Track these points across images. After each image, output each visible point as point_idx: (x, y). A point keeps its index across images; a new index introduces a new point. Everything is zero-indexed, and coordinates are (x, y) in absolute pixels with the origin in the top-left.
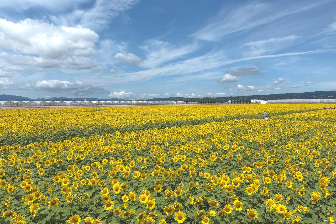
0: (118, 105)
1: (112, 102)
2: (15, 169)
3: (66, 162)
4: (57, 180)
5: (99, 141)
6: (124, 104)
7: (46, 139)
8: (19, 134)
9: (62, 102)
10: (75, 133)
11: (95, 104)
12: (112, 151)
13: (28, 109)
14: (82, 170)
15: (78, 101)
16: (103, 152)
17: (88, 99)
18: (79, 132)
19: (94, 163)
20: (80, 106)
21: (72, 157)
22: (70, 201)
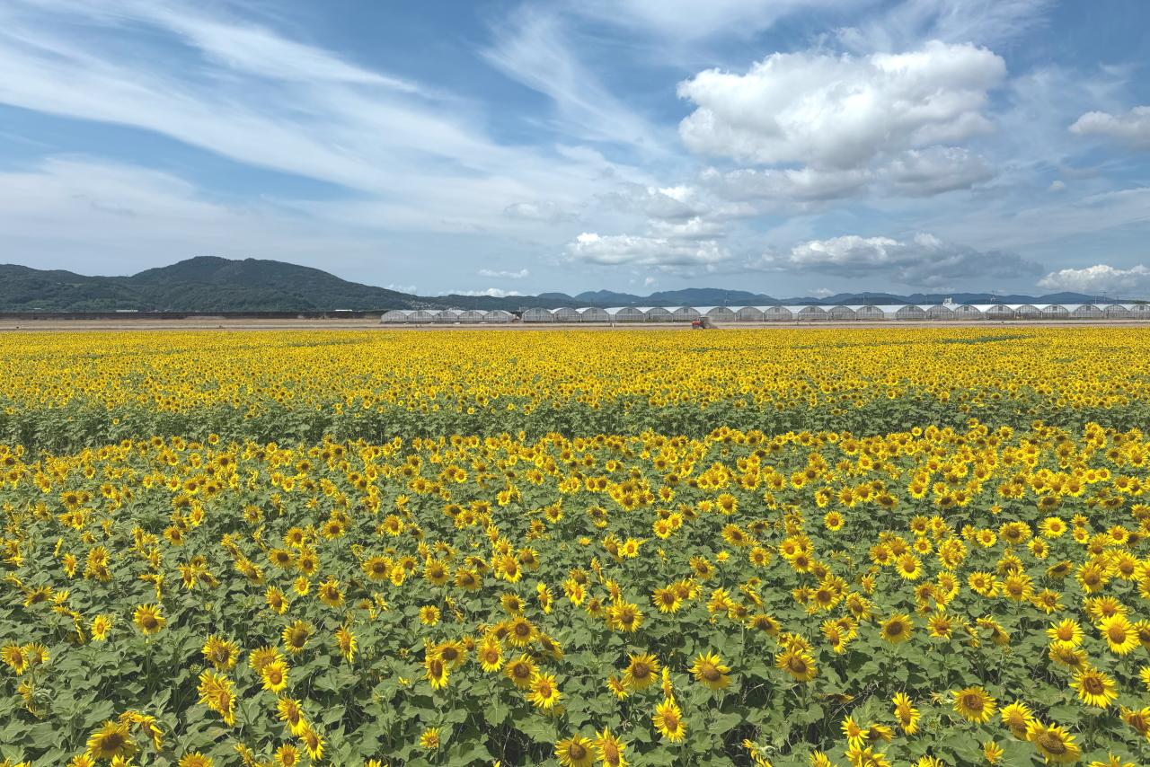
0: (1078, 318)
1: (1055, 308)
2: (758, 497)
3: (905, 505)
4: (883, 557)
5: (1020, 451)
6: (1108, 315)
7: (831, 425)
8: (755, 401)
9: (869, 309)
10: (922, 412)
11: (987, 313)
12: (1077, 490)
13: (769, 328)
14: (962, 539)
15: (924, 303)
16: (1038, 492)
17: (956, 298)
18: (937, 412)
19: (1012, 524)
20: (932, 322)
21: (925, 490)
22: (942, 634)
